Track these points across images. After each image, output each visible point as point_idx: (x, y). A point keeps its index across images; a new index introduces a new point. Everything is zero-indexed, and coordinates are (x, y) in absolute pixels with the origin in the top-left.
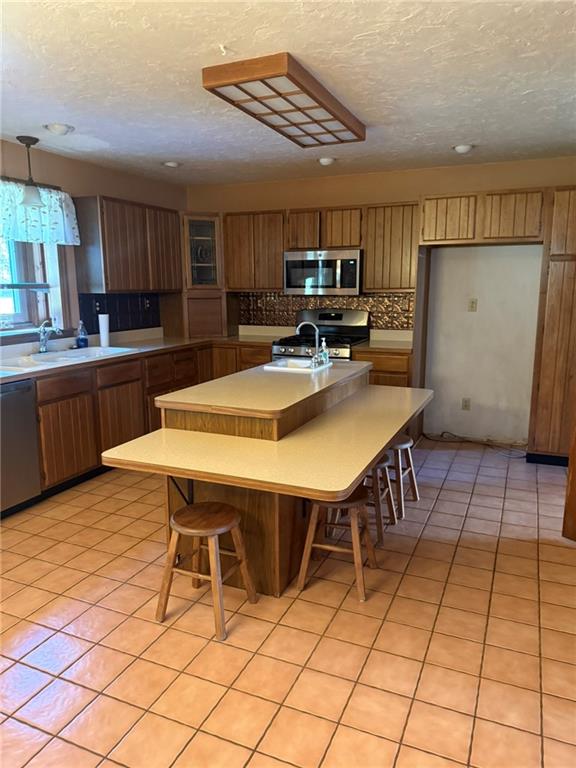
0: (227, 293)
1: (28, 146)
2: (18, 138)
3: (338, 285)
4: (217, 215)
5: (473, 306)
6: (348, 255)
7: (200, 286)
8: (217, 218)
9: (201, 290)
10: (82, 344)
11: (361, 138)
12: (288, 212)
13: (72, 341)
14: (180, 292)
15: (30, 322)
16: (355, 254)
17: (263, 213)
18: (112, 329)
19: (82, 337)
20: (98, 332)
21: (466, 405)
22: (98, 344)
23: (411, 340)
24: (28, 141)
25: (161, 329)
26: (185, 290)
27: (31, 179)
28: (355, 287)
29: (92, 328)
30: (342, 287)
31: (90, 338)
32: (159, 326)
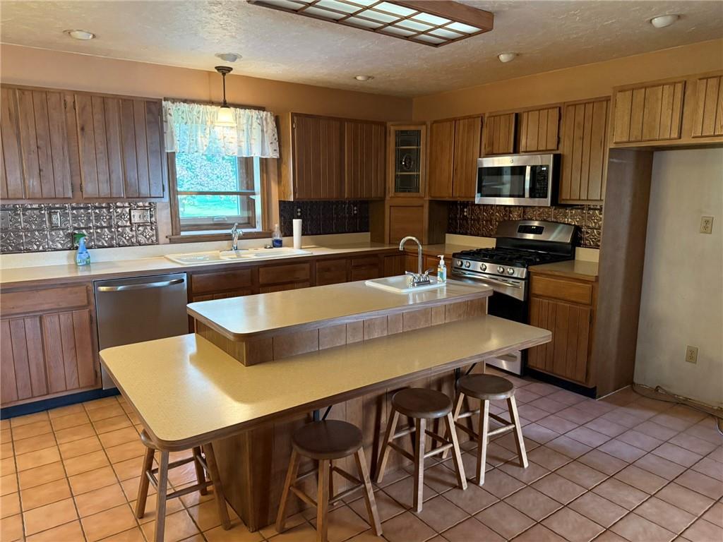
0: (431, 202)
1: (224, 74)
2: (216, 68)
3: (527, 194)
4: (424, 123)
5: (707, 225)
6: (538, 160)
7: (402, 194)
8: (424, 127)
9: (404, 198)
10: (278, 244)
11: (485, 30)
12: (487, 115)
13: (269, 241)
14: (382, 200)
15: (249, 223)
16: (548, 160)
17: (464, 118)
18: (304, 232)
19: (278, 238)
20: (291, 234)
21: (692, 356)
22: (291, 245)
23: (597, 260)
24: (224, 71)
25: (369, 233)
26: (387, 198)
27: (225, 102)
28: (546, 197)
29: (288, 231)
30: (532, 196)
31: (285, 240)
32: (368, 231)
